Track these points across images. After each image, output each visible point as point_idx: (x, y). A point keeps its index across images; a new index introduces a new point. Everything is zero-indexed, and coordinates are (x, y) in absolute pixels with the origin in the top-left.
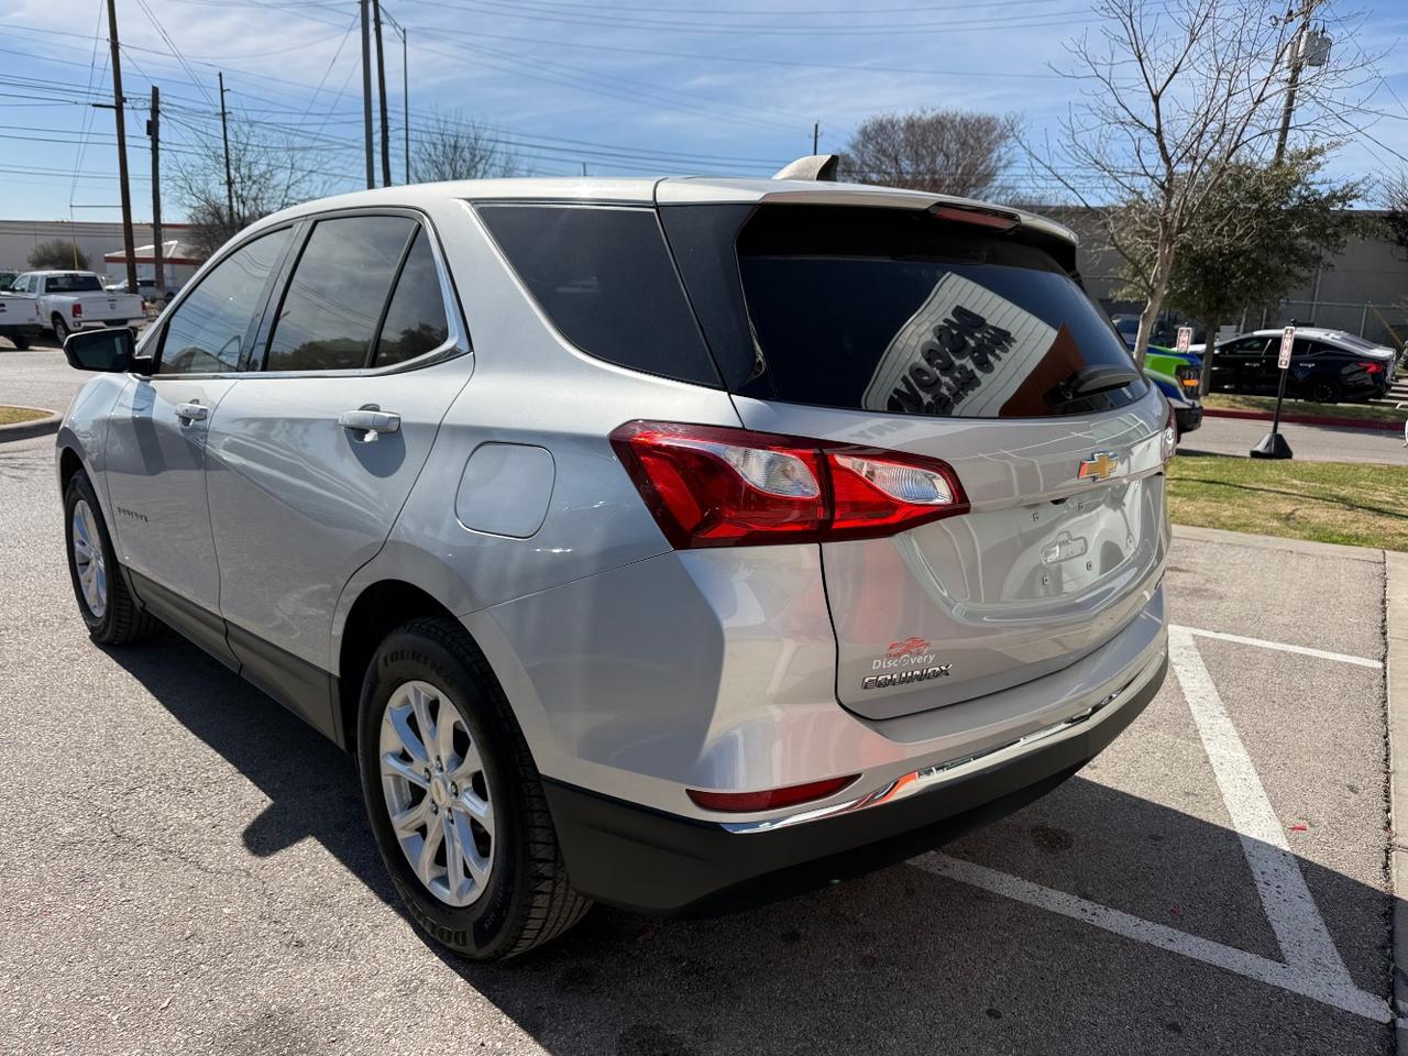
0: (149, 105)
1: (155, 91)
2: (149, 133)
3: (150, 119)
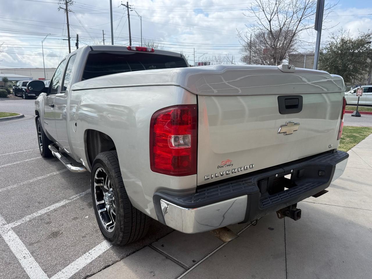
0: (76, 39)
1: (78, 35)
2: (76, 46)
3: (76, 42)
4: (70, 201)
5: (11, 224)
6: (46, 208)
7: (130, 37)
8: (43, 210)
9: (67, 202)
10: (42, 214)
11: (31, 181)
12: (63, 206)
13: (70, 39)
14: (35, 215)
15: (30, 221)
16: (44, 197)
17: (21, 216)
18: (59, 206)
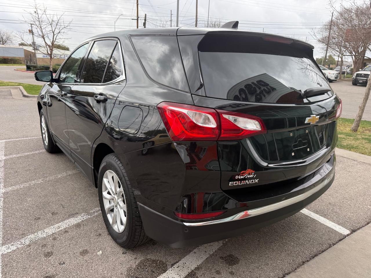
4: (90, 217)
5: (6, 246)
6: (57, 225)
7: (197, 16)
8: (52, 227)
9: (86, 217)
10: (48, 236)
11: (59, 176)
12: (78, 226)
13: (139, 19)
14: (40, 235)
15: (29, 246)
16: (62, 205)
17: (23, 234)
18: (73, 224)
